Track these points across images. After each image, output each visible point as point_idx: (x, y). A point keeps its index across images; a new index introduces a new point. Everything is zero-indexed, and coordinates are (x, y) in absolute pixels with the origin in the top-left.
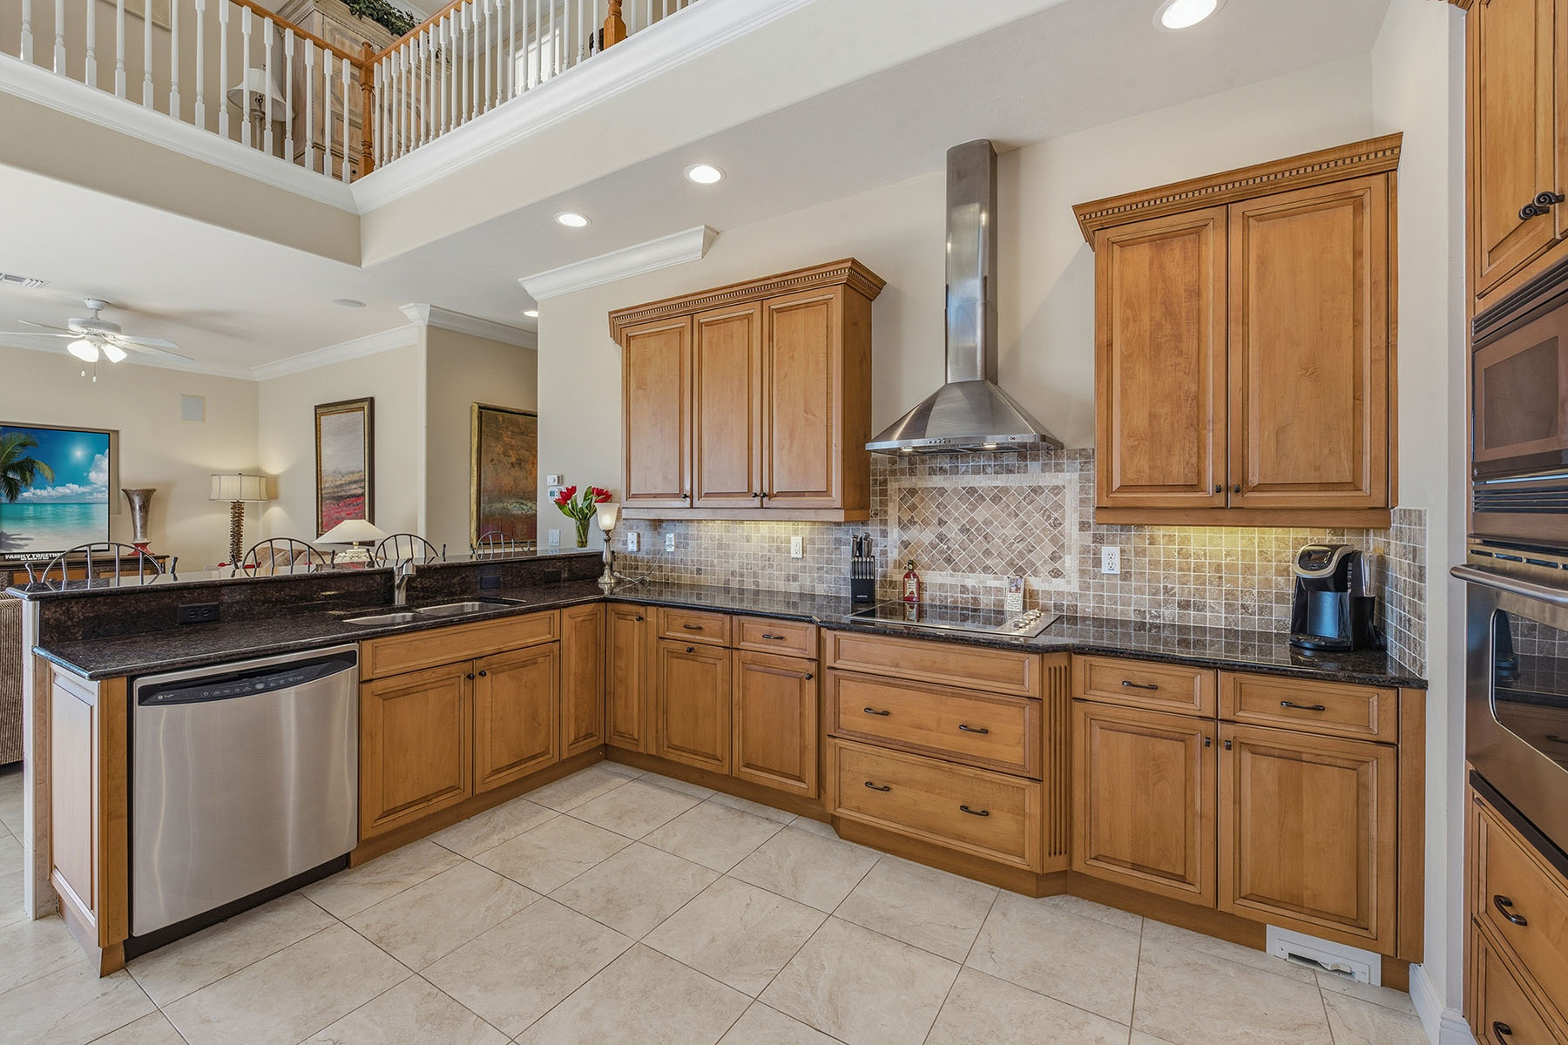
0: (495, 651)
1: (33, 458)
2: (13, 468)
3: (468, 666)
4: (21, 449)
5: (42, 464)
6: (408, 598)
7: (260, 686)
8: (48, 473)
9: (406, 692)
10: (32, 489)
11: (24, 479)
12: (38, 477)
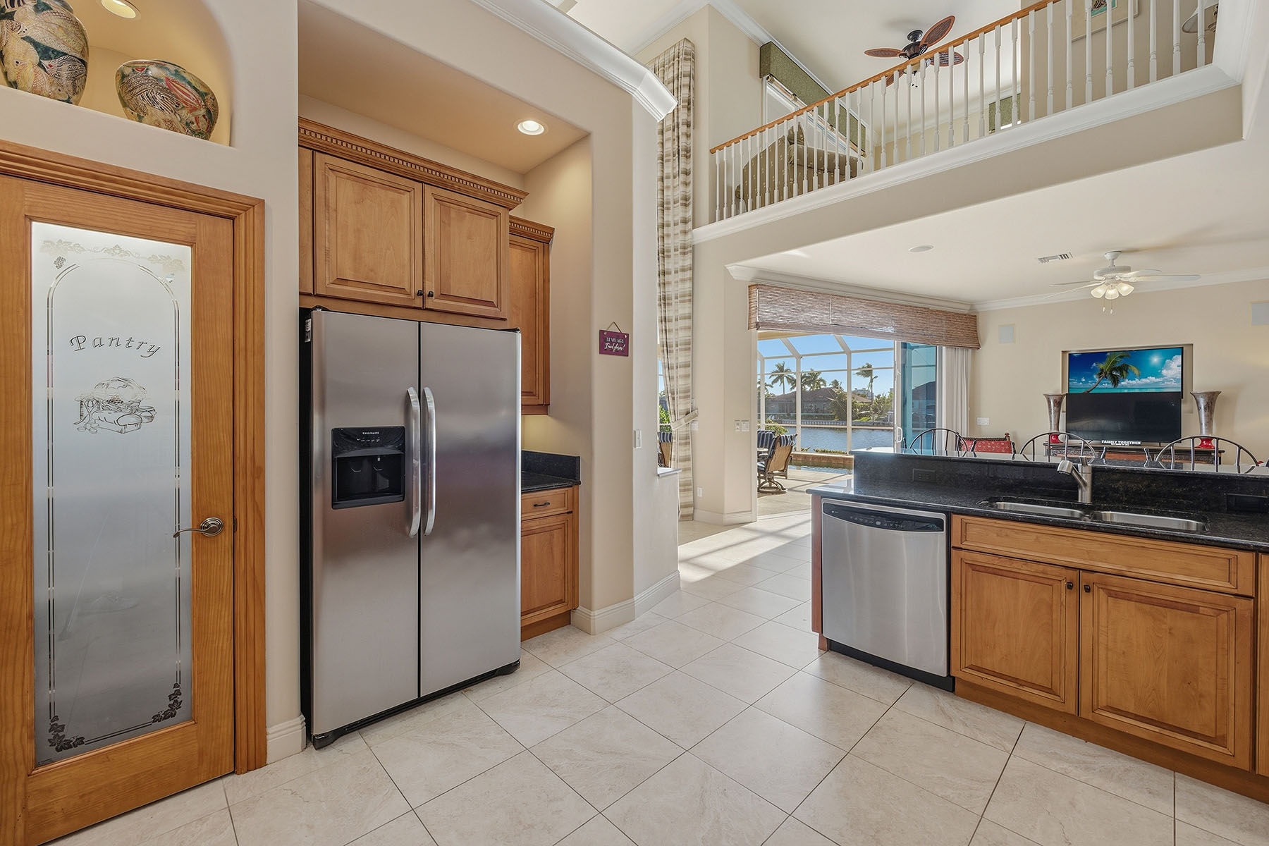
0: (1114, 572)
1: (1127, 363)
2: (1115, 369)
3: (1072, 575)
4: (1120, 359)
5: (1132, 366)
6: (1093, 498)
7: (878, 523)
8: (1136, 372)
9: (996, 572)
10: (1127, 380)
11: (1122, 375)
12: (1131, 374)
